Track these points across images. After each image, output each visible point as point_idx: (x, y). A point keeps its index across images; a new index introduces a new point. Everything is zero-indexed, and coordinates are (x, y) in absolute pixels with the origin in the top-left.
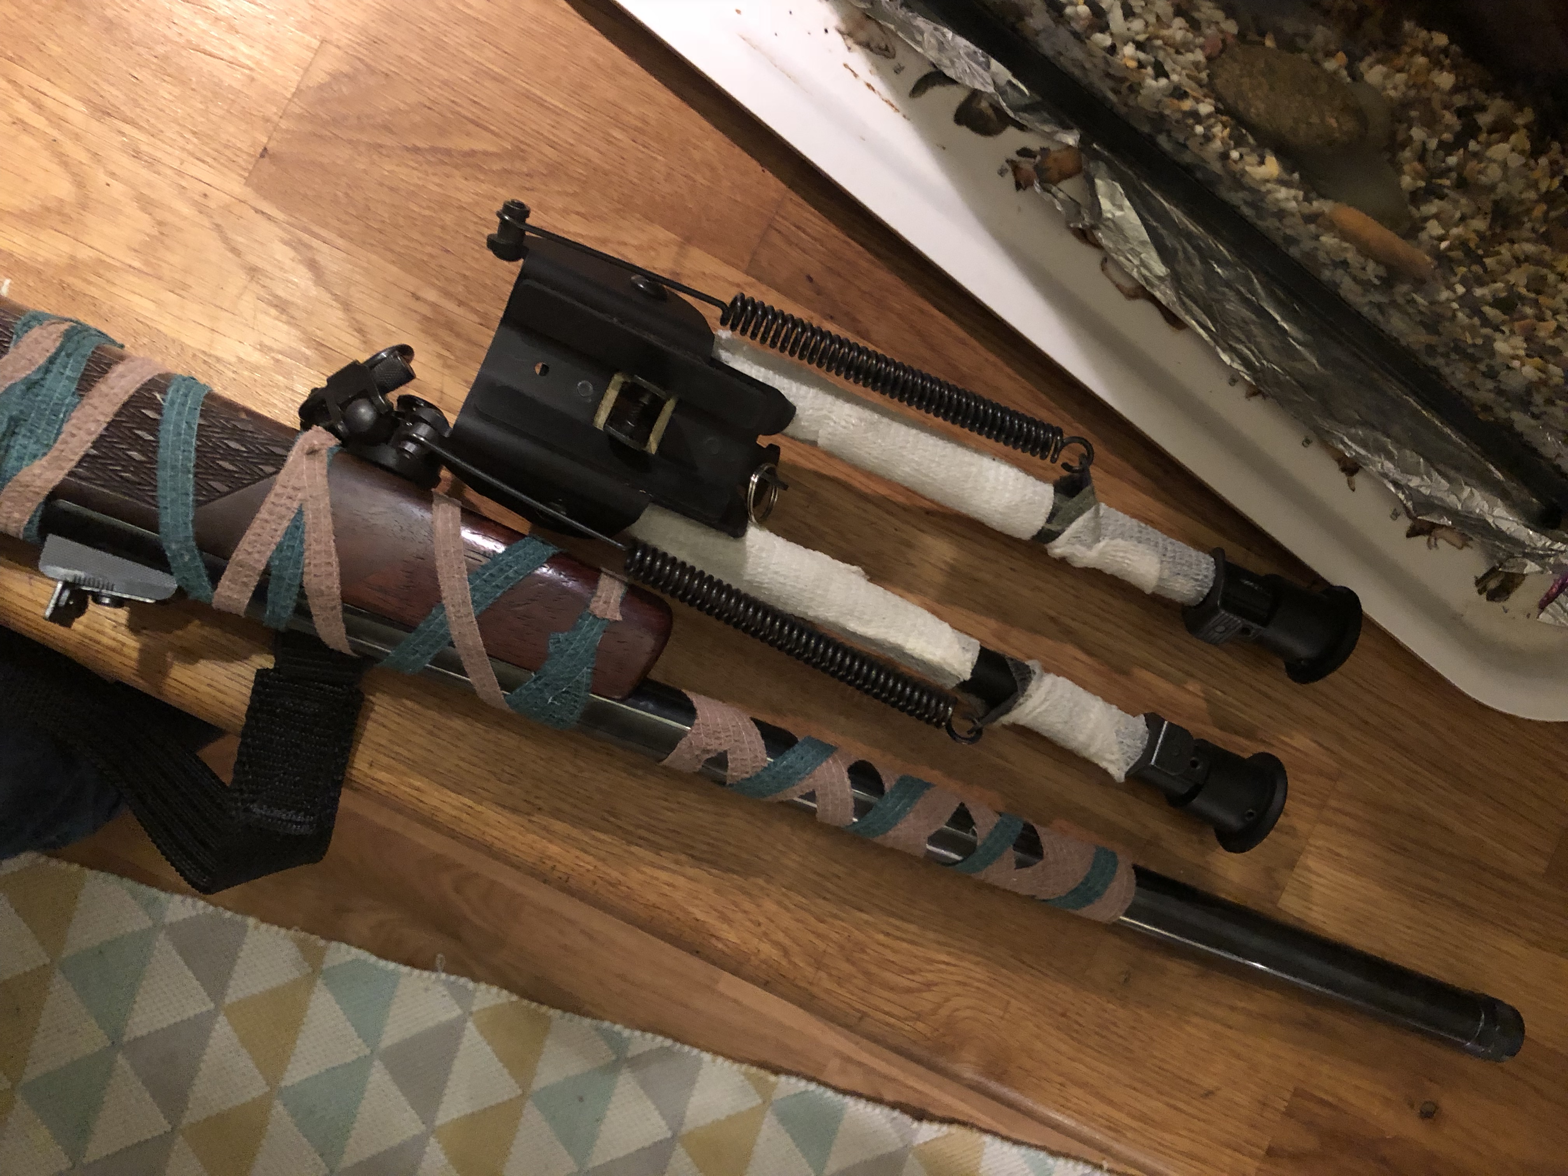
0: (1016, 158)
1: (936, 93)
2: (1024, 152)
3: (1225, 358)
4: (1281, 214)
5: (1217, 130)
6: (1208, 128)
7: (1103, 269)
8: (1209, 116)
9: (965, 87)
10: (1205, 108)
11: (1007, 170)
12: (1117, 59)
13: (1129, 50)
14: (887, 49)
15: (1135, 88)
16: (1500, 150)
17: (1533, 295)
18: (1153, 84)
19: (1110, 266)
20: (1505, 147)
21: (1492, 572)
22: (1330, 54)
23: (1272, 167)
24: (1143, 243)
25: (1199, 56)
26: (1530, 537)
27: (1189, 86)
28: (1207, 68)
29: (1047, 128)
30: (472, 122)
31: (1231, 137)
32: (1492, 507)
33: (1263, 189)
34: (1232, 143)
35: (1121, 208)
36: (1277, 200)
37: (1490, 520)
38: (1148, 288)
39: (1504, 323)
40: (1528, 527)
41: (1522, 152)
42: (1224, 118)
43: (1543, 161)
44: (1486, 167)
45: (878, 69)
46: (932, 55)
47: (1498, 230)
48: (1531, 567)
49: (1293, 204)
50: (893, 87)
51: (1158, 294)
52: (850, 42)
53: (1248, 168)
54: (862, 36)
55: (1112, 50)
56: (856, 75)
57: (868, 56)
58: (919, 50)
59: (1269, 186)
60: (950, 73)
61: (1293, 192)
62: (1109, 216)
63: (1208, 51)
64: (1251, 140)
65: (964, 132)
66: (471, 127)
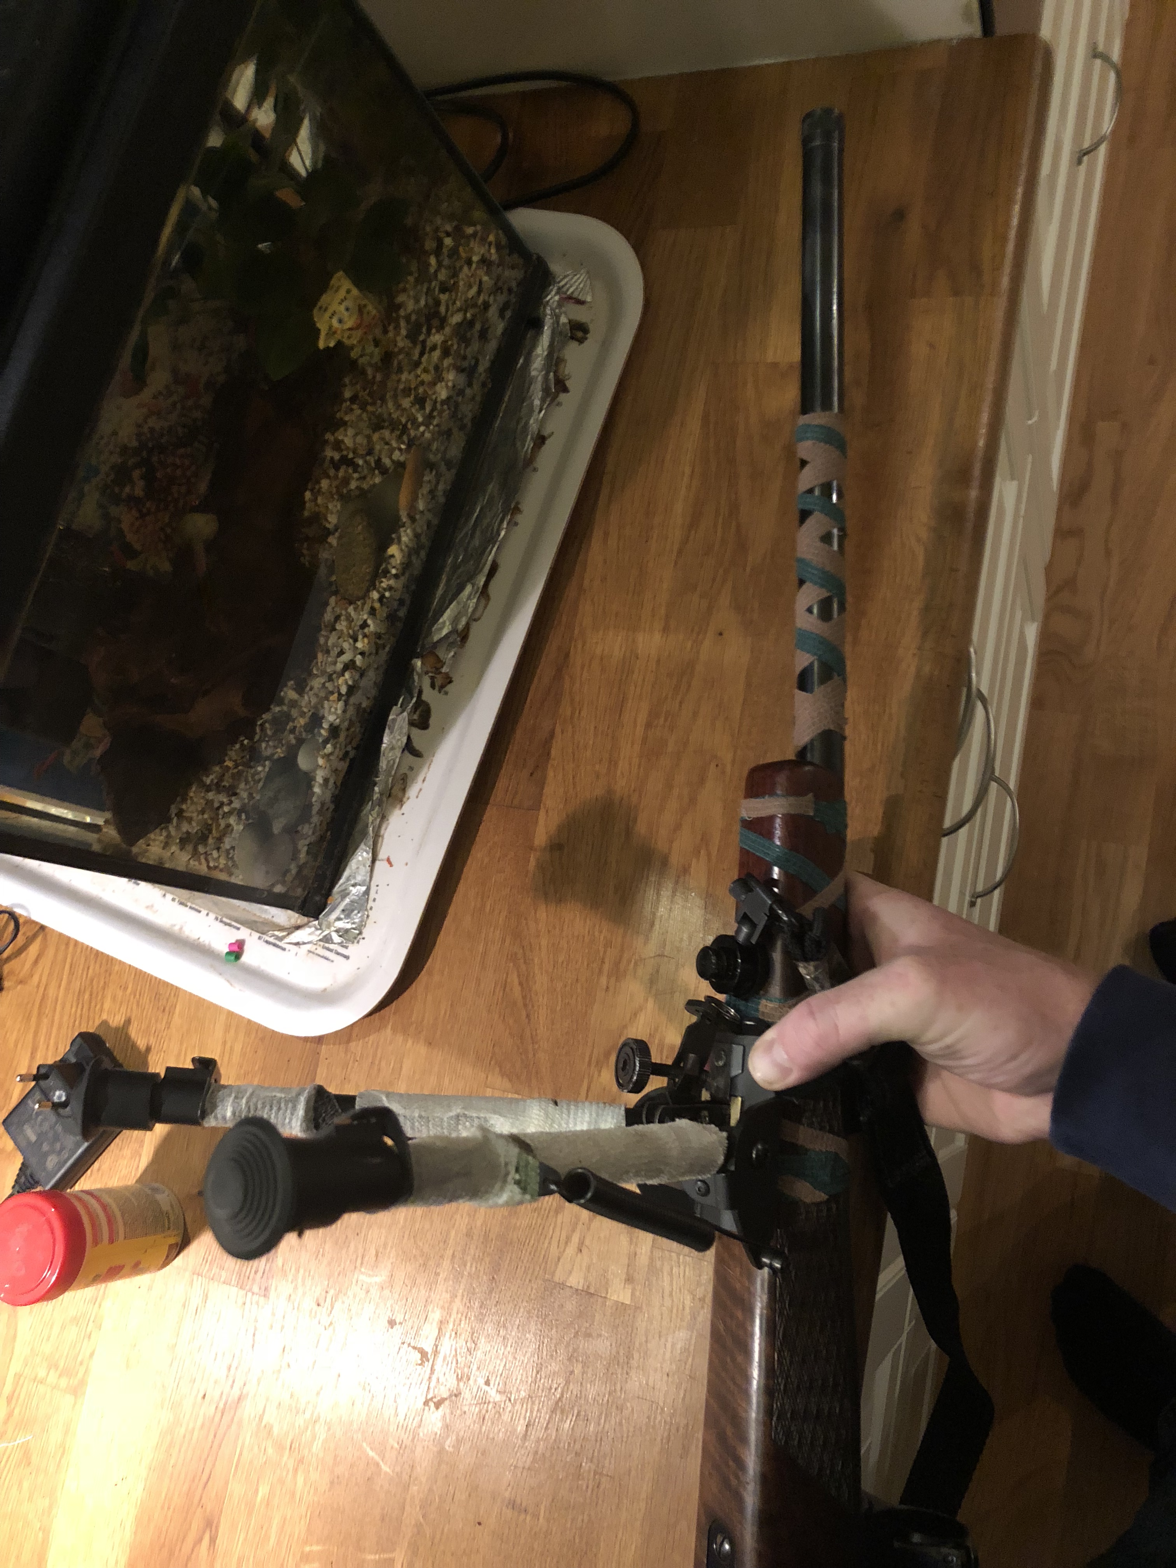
0: (437, 688)
1: (417, 744)
2: (433, 686)
3: (503, 533)
4: (417, 536)
5: (384, 585)
6: (385, 590)
7: (479, 619)
8: (378, 592)
9: (409, 730)
10: (375, 595)
11: (445, 691)
12: (366, 649)
13: (359, 645)
14: (403, 779)
15: (378, 636)
16: (348, 442)
17: (413, 392)
18: (372, 627)
19: (476, 616)
20: (346, 440)
21: (573, 338)
22: (331, 545)
23: (393, 550)
24: (458, 603)
25: (351, 609)
26: (548, 328)
27: (367, 608)
28: (355, 603)
29: (416, 678)
30: (504, 990)
31: (385, 577)
32: (538, 356)
33: (406, 550)
34: (388, 575)
35: (444, 622)
36: (410, 540)
37: (546, 353)
38: (480, 590)
39: (431, 400)
40: (543, 331)
41: (346, 430)
42: (377, 583)
43: (347, 418)
44: (359, 444)
45: (414, 780)
46: (398, 753)
47: (386, 424)
48: (563, 320)
49: (408, 531)
50: (421, 767)
51: (482, 583)
52: (405, 800)
53: (398, 562)
54: (400, 794)
55: (362, 654)
56: (421, 790)
57: (410, 786)
58: (397, 760)
59: (403, 547)
60: (405, 740)
61: (402, 534)
62: (450, 627)
63: (347, 605)
64: (384, 566)
65: (432, 721)
66: (507, 989)
